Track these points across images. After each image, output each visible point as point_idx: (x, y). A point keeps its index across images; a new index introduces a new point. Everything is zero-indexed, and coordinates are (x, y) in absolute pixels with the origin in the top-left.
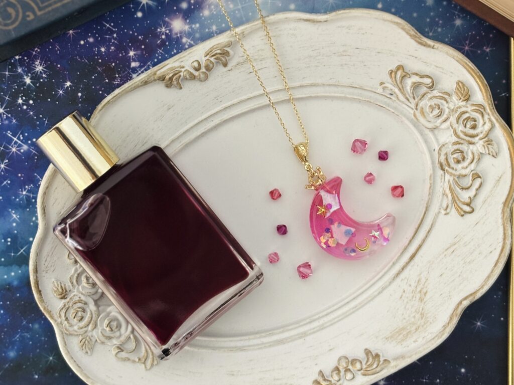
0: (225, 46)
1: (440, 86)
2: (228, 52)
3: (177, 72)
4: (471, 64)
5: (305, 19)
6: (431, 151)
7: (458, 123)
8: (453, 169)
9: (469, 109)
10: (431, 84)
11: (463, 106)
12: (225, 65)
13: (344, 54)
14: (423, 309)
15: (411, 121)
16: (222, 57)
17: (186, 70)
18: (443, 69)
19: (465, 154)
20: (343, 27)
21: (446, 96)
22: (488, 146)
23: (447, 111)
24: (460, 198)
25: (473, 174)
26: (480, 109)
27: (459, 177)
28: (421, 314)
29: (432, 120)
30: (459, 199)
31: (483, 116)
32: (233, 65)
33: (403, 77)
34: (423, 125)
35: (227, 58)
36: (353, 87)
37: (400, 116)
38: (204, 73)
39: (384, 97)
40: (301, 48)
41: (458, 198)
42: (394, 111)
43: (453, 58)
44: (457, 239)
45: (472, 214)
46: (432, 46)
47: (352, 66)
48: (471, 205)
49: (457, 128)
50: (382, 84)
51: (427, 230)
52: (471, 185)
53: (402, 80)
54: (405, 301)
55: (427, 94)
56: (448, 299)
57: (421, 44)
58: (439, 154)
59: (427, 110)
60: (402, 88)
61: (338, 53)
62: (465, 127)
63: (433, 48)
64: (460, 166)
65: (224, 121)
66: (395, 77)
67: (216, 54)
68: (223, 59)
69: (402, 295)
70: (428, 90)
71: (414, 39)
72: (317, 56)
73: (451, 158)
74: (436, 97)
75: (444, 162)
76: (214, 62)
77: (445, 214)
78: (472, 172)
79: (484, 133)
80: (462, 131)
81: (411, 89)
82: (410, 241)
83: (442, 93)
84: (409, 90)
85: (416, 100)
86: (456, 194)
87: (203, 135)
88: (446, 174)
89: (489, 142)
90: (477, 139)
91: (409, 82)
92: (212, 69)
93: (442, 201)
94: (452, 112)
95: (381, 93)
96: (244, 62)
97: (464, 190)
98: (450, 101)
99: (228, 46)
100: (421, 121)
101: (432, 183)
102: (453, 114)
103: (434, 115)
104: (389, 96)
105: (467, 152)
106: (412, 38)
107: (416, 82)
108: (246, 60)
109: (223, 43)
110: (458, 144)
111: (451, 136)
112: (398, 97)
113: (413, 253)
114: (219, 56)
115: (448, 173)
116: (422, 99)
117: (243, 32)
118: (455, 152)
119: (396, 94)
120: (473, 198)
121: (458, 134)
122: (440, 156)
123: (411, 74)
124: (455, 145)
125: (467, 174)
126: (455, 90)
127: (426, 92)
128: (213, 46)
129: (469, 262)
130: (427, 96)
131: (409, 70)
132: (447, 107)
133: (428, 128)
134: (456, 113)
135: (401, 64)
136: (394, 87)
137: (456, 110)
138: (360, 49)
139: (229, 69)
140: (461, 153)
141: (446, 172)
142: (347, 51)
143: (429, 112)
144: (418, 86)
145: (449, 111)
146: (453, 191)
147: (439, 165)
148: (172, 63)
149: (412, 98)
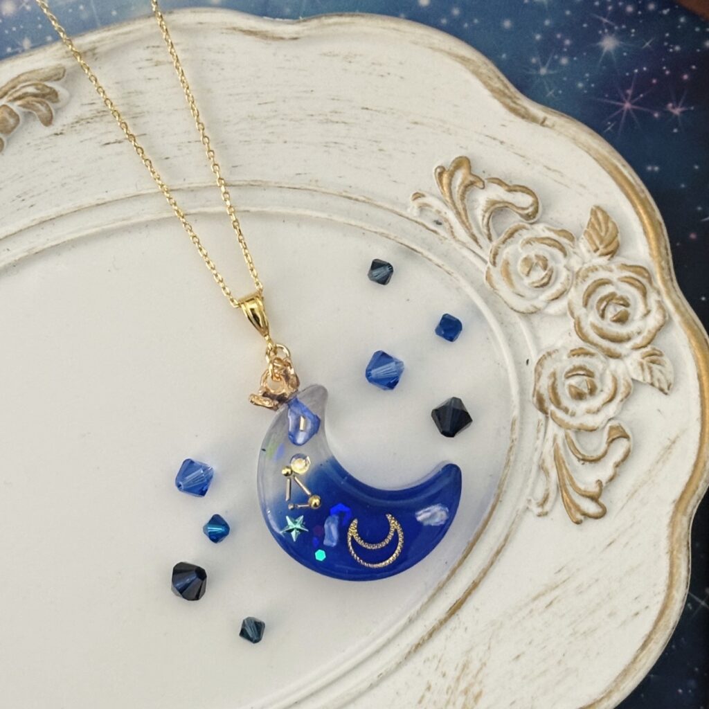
0: (48, 79)
1: (552, 215)
2: (54, 95)
4: (628, 172)
5: (245, 28)
6: (521, 363)
7: (586, 305)
8: (566, 410)
9: (615, 276)
10: (531, 210)
11: (601, 266)
12: (48, 121)
13: (334, 119)
15: (480, 290)
16: (38, 102)
18: (562, 176)
19: (597, 381)
20: (337, 55)
21: (563, 240)
22: (652, 365)
23: (564, 274)
24: (575, 479)
25: (611, 428)
26: (640, 278)
27: (579, 430)
29: (528, 293)
30: (573, 484)
31: (645, 294)
32: (65, 122)
33: (466, 187)
34: (505, 302)
35: (52, 106)
36: (350, 198)
37: (455, 275)
39: (421, 227)
40: (231, 95)
41: (571, 479)
42: (440, 262)
43: (587, 152)
44: (563, 575)
45: (597, 520)
46: (541, 120)
47: (350, 147)
48: (601, 500)
49: (583, 318)
50: (417, 196)
51: (495, 549)
52: (605, 453)
53: (464, 192)
55: (520, 232)
57: (514, 111)
58: (538, 374)
60: (462, 212)
61: (320, 114)
62: (603, 316)
63: (543, 123)
64: (583, 406)
65: (37, 253)
66: (450, 184)
67: (26, 95)
68: (43, 108)
69: (423, 697)
70: (525, 223)
71: (499, 100)
72: (268, 118)
73: (564, 384)
74: (542, 240)
75: (546, 394)
76: (18, 113)
77: (539, 515)
78: (609, 425)
79: (645, 334)
80: (594, 326)
81: (484, 216)
82: (454, 572)
83: (553, 231)
84: (480, 218)
85: (495, 243)
86: (566, 469)
88: (551, 421)
89: (654, 358)
90: (629, 345)
91: (482, 198)
92: (13, 128)
93: (535, 484)
94: (575, 278)
95: (415, 217)
96: (92, 119)
97: (587, 463)
98: (571, 252)
99: (56, 78)
100: (501, 294)
101: (516, 439)
102: (577, 284)
103: (533, 283)
104: (433, 227)
105: (602, 375)
106: (495, 97)
107: (498, 199)
108: (99, 113)
109: (42, 71)
110: (582, 353)
111: (569, 333)
112: (454, 230)
113: (458, 598)
114: (32, 101)
115: (555, 419)
116: (509, 241)
117: (95, 49)
118: (575, 373)
119: (450, 224)
120: (607, 483)
121: (584, 330)
122: (539, 379)
123: (487, 179)
124: (575, 356)
125: (598, 428)
126: (585, 229)
127: (519, 225)
128: (19, 76)
129: (584, 633)
130: (520, 235)
131: (484, 172)
132: (565, 267)
133: (518, 312)
134: (584, 281)
135: (467, 156)
136: (446, 207)
137: (585, 275)
138: (371, 110)
139: (55, 131)
140: (589, 376)
141: (549, 415)
142: (340, 113)
143: (523, 273)
144: (502, 210)
145: (568, 276)
146: (561, 461)
147: (535, 399)
149: (485, 236)
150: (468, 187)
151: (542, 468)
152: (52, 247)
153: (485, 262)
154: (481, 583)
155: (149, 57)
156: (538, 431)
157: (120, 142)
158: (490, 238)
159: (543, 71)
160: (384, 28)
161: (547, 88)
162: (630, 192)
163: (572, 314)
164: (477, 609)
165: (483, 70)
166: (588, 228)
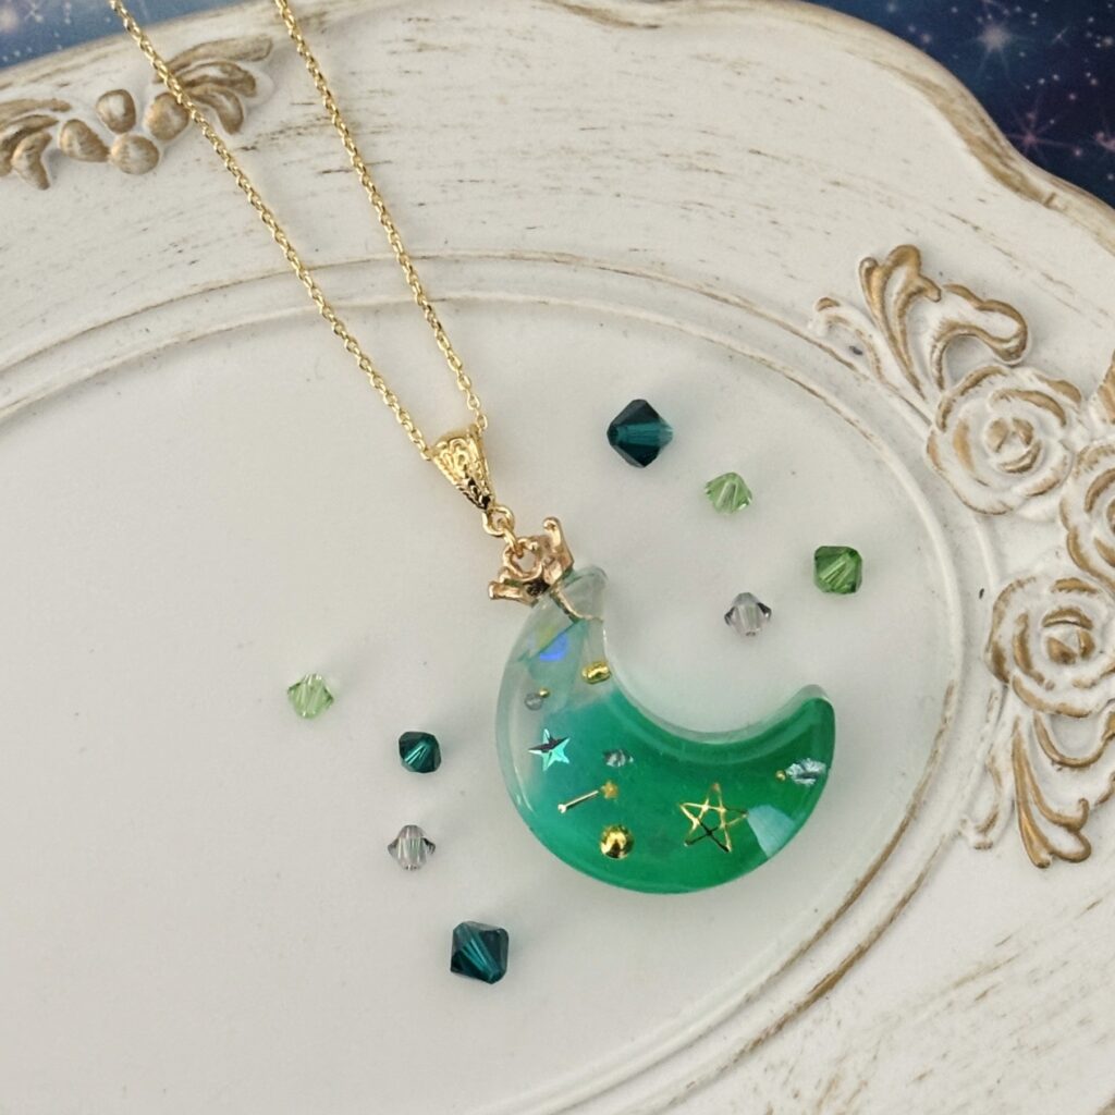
0: (244, 56)
1: (1046, 353)
2: (250, 81)
3: (39, 122)
6: (970, 596)
7: (1090, 508)
8: (1040, 679)
10: (1014, 343)
12: (234, 126)
13: (702, 165)
15: (915, 469)
16: (222, 93)
17: (73, 122)
18: (1071, 292)
19: (1095, 636)
20: (718, 60)
21: (1063, 397)
23: (1057, 455)
24: (1044, 796)
25: (1111, 715)
27: (1058, 714)
29: (995, 481)
30: (1040, 802)
32: (262, 130)
33: (911, 296)
34: (956, 492)
35: (244, 102)
36: (715, 297)
37: (875, 440)
38: (141, 143)
39: (827, 355)
40: (536, 110)
41: (1038, 793)
42: (853, 416)
44: (1008, 951)
45: (1075, 865)
46: (1047, 196)
47: (723, 213)
48: (1083, 832)
49: (1082, 529)
50: (827, 303)
51: (900, 896)
52: (1099, 756)
53: (906, 304)
55: (992, 378)
57: (1004, 179)
58: (999, 614)
60: (899, 337)
61: (681, 155)
63: (1048, 203)
64: (1069, 674)
65: (193, 340)
66: (883, 289)
67: (203, 79)
68: (228, 105)
70: (1000, 364)
71: (979, 157)
72: (595, 153)
73: (1039, 636)
74: (1027, 395)
75: (1009, 648)
77: (978, 848)
78: (1110, 709)
80: (1098, 543)
81: (935, 347)
82: (828, 926)
83: (1050, 383)
84: (927, 349)
85: (948, 393)
86: (1032, 778)
88: (1011, 695)
91: (934, 316)
92: (178, 132)
93: (975, 795)
94: (1076, 462)
95: (818, 338)
96: (306, 128)
97: (1067, 769)
98: (1074, 420)
99: (256, 56)
100: (950, 477)
101: (951, 718)
102: (1078, 473)
103: (1005, 464)
104: (848, 357)
105: (1105, 627)
106: (973, 153)
107: (961, 322)
108: (318, 119)
109: (235, 43)
110: (1076, 588)
111: (1057, 553)
112: (881, 365)
113: (831, 971)
114: (213, 90)
115: (1019, 691)
116: (971, 391)
117: (324, 14)
118: (1059, 619)
119: (876, 355)
120: (1096, 804)
121: (1082, 551)
122: (999, 622)
123: (946, 286)
124: (1063, 592)
125: (1090, 712)
126: (1102, 383)
127: (990, 367)
128: (195, 48)
129: (1036, 1048)
130: (991, 383)
131: (941, 274)
132: (1061, 442)
133: (975, 509)
134: (1092, 468)
135: (915, 244)
136: (871, 326)
137: (1093, 459)
138: (765, 155)
139: (244, 144)
140: (1083, 626)
141: (1010, 686)
142: (714, 155)
143: (989, 446)
144: (964, 340)
145: (1065, 458)
146: (1023, 763)
147: (989, 656)
148: (24, 85)
149: (933, 380)
150: (912, 296)
151: (990, 770)
152: (220, 332)
153: (927, 422)
154: (873, 948)
155: (409, 36)
156: (989, 709)
157: (347, 171)
160: (802, 22)
163: (1065, 520)
164: (861, 992)
165: (959, 106)
166: (1105, 381)
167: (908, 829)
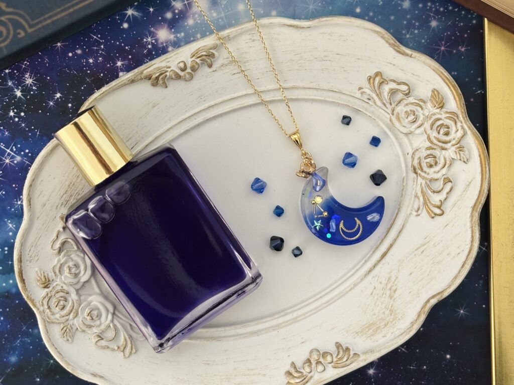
0: (211, 49)
1: (416, 93)
2: (213, 54)
3: (163, 72)
4: (446, 74)
5: (289, 24)
6: (405, 155)
7: (431, 129)
8: (425, 172)
9: (443, 116)
10: (407, 91)
11: (437, 113)
12: (210, 66)
13: (326, 59)
14: (392, 306)
15: (387, 126)
16: (207, 58)
17: (172, 70)
18: (419, 77)
19: (437, 159)
21: (421, 103)
22: (460, 152)
23: (422, 117)
25: (445, 179)
26: (453, 116)
27: (431, 180)
28: (391, 310)
29: (407, 126)
30: (430, 202)
31: (456, 123)
32: (217, 66)
33: (381, 83)
34: (398, 130)
35: (212, 60)
36: (333, 91)
37: (377, 120)
38: (189, 73)
39: (361, 101)
40: (283, 52)
41: (429, 200)
42: (371, 115)
43: (430, 67)
44: (427, 240)
45: (441, 216)
47: (332, 70)
48: (441, 208)
49: (430, 134)
50: (360, 89)
51: (399, 231)
52: (442, 189)
53: (380, 86)
54: (376, 298)
55: (403, 101)
56: (417, 297)
57: (399, 52)
58: (413, 158)
59: (403, 115)
60: (379, 94)
61: (320, 58)
62: (439, 133)
63: (411, 56)
64: (432, 170)
65: (207, 120)
66: (374, 83)
67: (202, 56)
68: (209, 61)
69: (373, 292)
70: (405, 97)
71: (392, 48)
72: (299, 60)
73: (424, 162)
74: (412, 104)
75: (417, 166)
76: (199, 63)
77: (416, 216)
78: (444, 176)
79: (456, 139)
80: (435, 137)
81: (388, 95)
82: (382, 240)
83: (417, 100)
84: (386, 96)
85: (393, 106)
86: (427, 196)
87: (186, 132)
88: (419, 177)
89: (461, 149)
90: (449, 145)
91: (386, 88)
92: (197, 69)
93: (414, 203)
94: (426, 118)
95: (359, 97)
96: (228, 64)
97: (435, 193)
98: (425, 108)
99: (214, 48)
100: (396, 126)
101: (405, 186)
102: (427, 121)
103: (409, 121)
104: (367, 101)
105: (439, 157)
107: (394, 88)
108: (230, 62)
109: (209, 46)
110: (431, 149)
111: (425, 141)
112: (376, 101)
113: (384, 252)
114: (205, 58)
115: (421, 176)
116: (399, 105)
117: (229, 36)
118: (428, 157)
119: (374, 99)
120: (444, 201)
121: (431, 140)
122: (413, 160)
123: (389, 80)
124: (428, 150)
125: (439, 179)
126: (430, 98)
127: (402, 98)
128: (199, 48)
129: (438, 262)
131: (387, 77)
132: (422, 114)
133: (403, 133)
134: (431, 119)
135: (380, 71)
136: (372, 92)
137: (431, 117)
138: (340, 54)
139: (213, 70)
140: (434, 158)
141: (418, 175)
142: (328, 56)
143: (405, 118)
144: (395, 92)
145: (424, 117)
146: (424, 193)
147: (412, 169)
148: (159, 63)
149: (389, 104)
150: (381, 84)
151: (416, 196)
153: (389, 114)
155: (250, 38)
156: (414, 182)
157: (239, 73)
158: (391, 104)
159: (408, 36)
160: (345, 21)
161: (409, 42)
162: (448, 82)
163: (426, 133)
164: (393, 256)
165: (386, 36)
167: (399, 214)
